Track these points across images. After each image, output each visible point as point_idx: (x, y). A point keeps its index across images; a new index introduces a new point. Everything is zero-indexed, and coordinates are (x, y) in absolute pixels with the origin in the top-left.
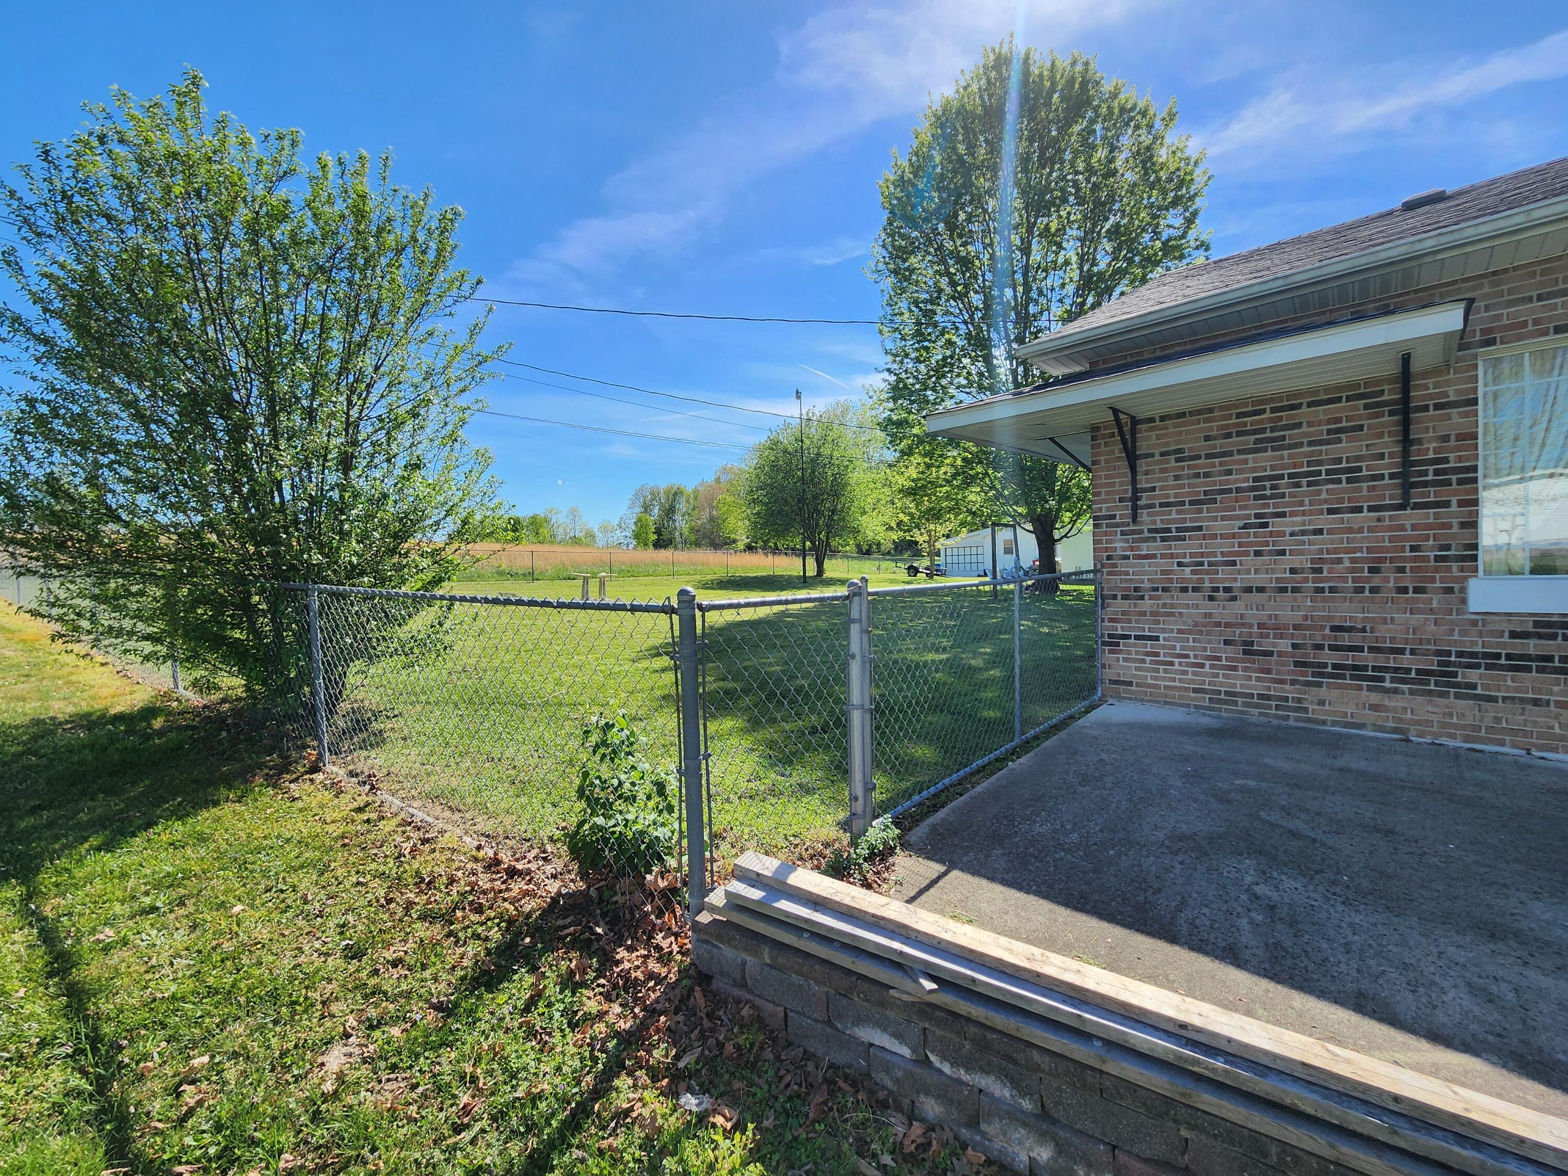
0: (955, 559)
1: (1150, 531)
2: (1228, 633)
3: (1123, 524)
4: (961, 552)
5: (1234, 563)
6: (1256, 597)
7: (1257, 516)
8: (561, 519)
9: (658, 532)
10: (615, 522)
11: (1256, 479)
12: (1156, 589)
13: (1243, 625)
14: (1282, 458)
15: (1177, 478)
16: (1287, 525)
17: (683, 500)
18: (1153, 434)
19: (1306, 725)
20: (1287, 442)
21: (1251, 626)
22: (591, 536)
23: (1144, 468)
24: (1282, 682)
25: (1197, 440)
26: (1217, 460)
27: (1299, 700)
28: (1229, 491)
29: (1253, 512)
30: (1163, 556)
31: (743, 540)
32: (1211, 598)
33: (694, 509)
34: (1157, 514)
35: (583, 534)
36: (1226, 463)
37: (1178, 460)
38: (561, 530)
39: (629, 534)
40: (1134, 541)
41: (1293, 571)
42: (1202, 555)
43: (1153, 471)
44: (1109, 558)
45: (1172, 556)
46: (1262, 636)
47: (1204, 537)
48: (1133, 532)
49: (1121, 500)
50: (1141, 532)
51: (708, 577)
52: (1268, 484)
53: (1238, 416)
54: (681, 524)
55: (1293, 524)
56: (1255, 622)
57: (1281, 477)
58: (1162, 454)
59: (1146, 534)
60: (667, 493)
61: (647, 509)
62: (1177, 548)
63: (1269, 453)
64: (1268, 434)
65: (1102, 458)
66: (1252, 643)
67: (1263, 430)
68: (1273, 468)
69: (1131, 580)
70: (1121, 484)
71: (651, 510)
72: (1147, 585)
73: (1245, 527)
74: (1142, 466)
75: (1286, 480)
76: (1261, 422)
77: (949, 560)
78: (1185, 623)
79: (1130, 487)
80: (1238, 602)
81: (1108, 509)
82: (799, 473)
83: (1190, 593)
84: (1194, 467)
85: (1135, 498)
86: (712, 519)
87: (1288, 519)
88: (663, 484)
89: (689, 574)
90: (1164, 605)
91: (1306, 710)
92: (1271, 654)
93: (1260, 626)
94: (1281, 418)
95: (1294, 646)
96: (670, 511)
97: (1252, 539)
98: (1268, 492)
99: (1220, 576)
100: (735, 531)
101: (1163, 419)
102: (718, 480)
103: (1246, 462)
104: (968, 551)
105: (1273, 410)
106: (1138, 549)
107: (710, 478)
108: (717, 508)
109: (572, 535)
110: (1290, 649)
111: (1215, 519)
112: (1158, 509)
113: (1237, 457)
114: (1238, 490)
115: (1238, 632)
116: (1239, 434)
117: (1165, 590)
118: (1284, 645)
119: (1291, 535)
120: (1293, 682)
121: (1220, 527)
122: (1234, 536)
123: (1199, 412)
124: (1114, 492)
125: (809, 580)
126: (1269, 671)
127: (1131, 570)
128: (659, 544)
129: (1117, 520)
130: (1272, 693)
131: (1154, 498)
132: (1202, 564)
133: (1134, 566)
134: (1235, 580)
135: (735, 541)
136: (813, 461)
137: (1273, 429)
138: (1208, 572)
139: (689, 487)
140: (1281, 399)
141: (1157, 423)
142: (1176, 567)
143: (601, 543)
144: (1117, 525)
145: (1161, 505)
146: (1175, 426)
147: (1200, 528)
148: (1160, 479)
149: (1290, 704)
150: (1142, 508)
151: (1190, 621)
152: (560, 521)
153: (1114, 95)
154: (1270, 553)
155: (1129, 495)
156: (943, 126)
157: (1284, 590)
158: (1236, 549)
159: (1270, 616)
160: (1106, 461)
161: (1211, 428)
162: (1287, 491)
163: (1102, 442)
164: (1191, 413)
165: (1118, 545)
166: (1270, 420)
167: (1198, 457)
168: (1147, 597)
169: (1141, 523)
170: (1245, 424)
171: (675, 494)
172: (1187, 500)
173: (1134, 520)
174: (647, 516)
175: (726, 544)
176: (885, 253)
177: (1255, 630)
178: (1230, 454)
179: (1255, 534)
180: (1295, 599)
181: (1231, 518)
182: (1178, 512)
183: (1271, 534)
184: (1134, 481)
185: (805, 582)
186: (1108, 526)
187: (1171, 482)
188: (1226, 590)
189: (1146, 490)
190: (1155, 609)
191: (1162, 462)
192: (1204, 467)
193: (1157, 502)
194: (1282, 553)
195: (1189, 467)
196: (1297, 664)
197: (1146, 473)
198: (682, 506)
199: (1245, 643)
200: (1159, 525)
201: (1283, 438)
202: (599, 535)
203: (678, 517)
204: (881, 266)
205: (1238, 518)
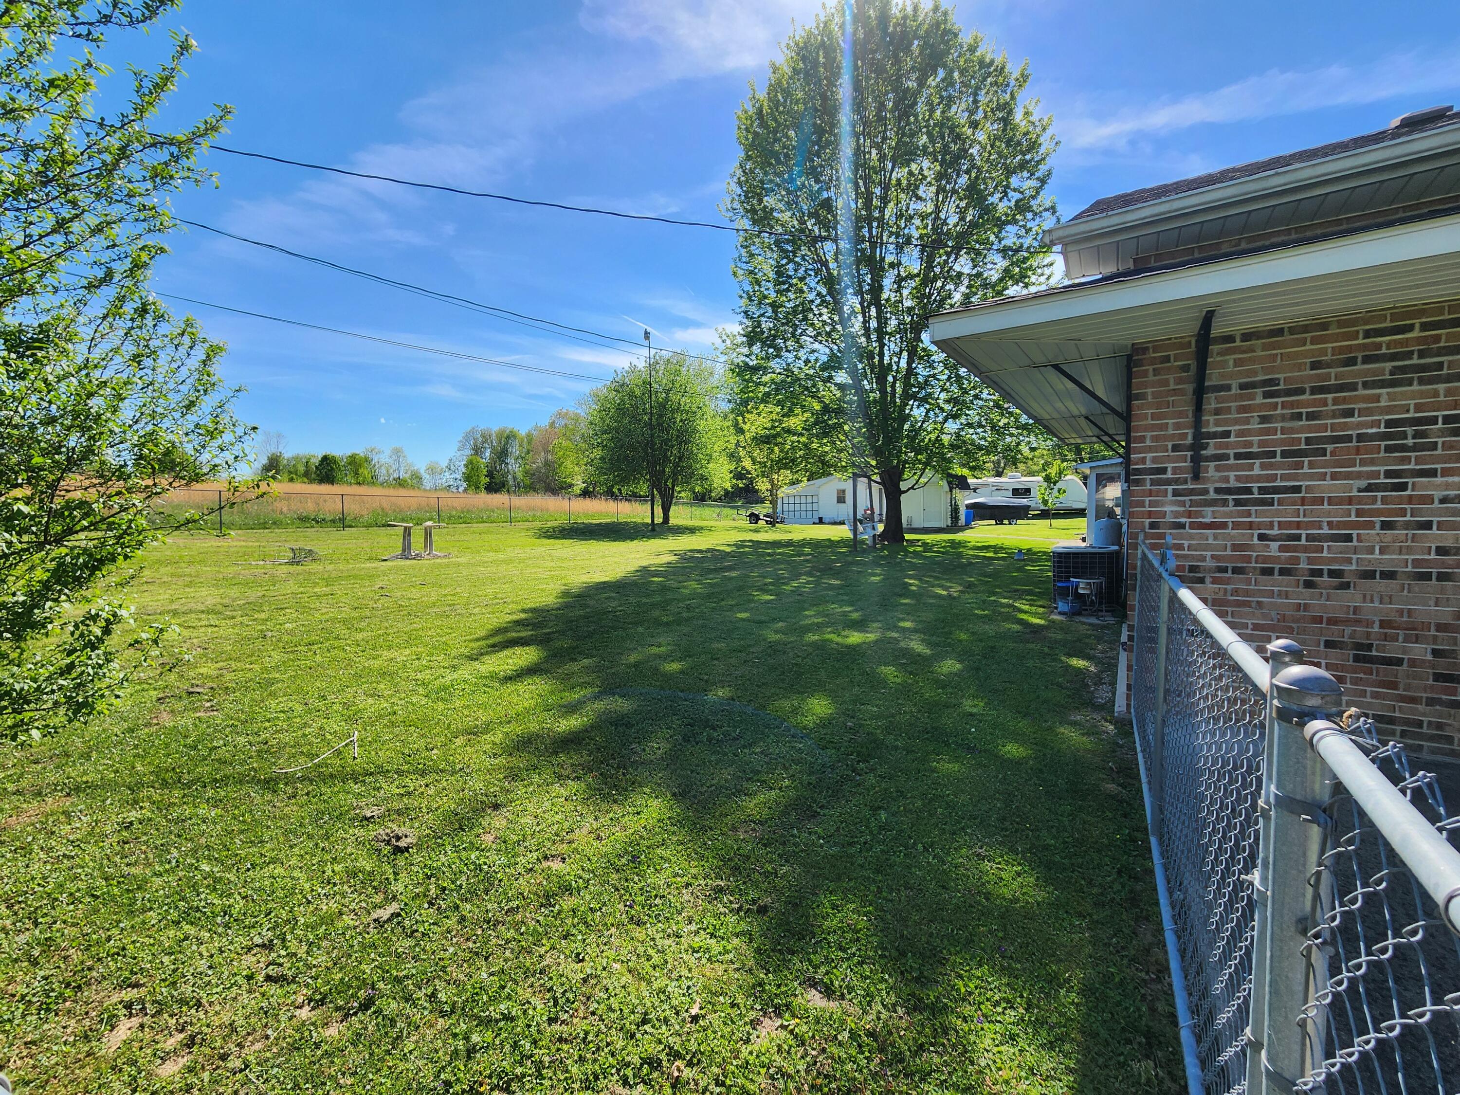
0: (792, 507)
1: (1218, 491)
2: (1333, 633)
3: (1176, 481)
4: (797, 500)
5: (1348, 538)
6: (1380, 585)
7: (1389, 474)
8: (383, 460)
9: (490, 475)
10: (444, 464)
11: (1389, 424)
12: (1224, 570)
13: (1358, 622)
14: (1436, 394)
15: (1264, 419)
16: (1437, 487)
17: (516, 444)
18: (1231, 359)
19: (1447, 759)
20: (1445, 371)
21: (1369, 624)
22: (417, 477)
23: (1213, 406)
24: (1413, 700)
25: (1300, 367)
26: (1330, 396)
27: (1440, 726)
28: (1349, 438)
29: (1382, 469)
30: (1236, 526)
31: (579, 485)
32: (1309, 585)
33: (528, 453)
34: (1230, 468)
35: (407, 476)
36: (1344, 400)
37: (1267, 395)
38: (383, 471)
39: (459, 477)
40: (1193, 503)
41: (1440, 551)
42: (1298, 525)
43: (1228, 410)
44: (1153, 526)
45: (1251, 526)
46: (1386, 637)
47: (1303, 501)
48: (1192, 492)
49: (1175, 448)
50: (1206, 492)
51: (549, 524)
52: (1409, 430)
53: (1368, 334)
54: (514, 467)
55: (1448, 486)
56: (1376, 619)
57: (1434, 420)
58: (1242, 387)
59: (1212, 495)
60: (500, 435)
61: (477, 451)
62: (1257, 515)
63: (1415, 387)
64: (1415, 361)
65: (1149, 390)
66: (1369, 647)
67: (1409, 355)
68: (1419, 408)
69: (1185, 557)
70: (1177, 426)
71: (482, 453)
72: (1210, 563)
73: (1369, 488)
74: (1211, 402)
75: (1440, 425)
76: (1407, 342)
77: (786, 507)
78: (1264, 616)
79: (1190, 432)
80: (1352, 591)
81: (1154, 460)
82: (646, 418)
83: (1276, 576)
84: (1292, 405)
85: (1197, 446)
86: (547, 464)
87: (1439, 480)
88: (495, 427)
89: (527, 521)
90: (1236, 592)
91: (1449, 739)
92: (1399, 662)
93: (1383, 624)
94: (1437, 339)
95: (1436, 653)
96: (502, 454)
97: (1379, 505)
98: (1410, 442)
99: (1325, 554)
100: (571, 475)
101: (1246, 337)
102: (552, 424)
103: (1377, 398)
104: (803, 500)
105: (1425, 327)
106: (1199, 514)
107: (545, 423)
108: (553, 453)
109: (396, 476)
110: (1429, 657)
111: (1323, 476)
112: (1232, 461)
113: (1361, 392)
114: (1360, 437)
115: (1348, 630)
116: (1367, 360)
117: (1236, 571)
118: (1421, 651)
119: (1443, 501)
120: (1431, 702)
121: (1329, 487)
122: (1350, 501)
123: (1306, 329)
124: (1166, 438)
125: (657, 528)
126: (1394, 685)
127: (1186, 543)
128: (492, 488)
129: (1169, 475)
130: (1397, 714)
131: (1227, 446)
132: (1298, 538)
133: (1191, 537)
134: (1349, 561)
135: (571, 486)
136: (663, 406)
137: (1422, 354)
138: (1305, 549)
139: (523, 431)
140: (1440, 310)
141: (1238, 343)
142: (1256, 541)
143: (428, 483)
144: (1168, 482)
145: (1238, 456)
146: (1265, 348)
147: (1297, 489)
148: (1236, 422)
149: (1425, 730)
150: (1208, 459)
151: (1273, 613)
152: (382, 461)
153: (972, 49)
154: (1407, 526)
155: (1189, 440)
156: (804, 59)
157: (1427, 577)
158: (1353, 518)
159: (1401, 612)
160: (1155, 395)
161: (1324, 352)
162: (1440, 440)
163: (1151, 368)
164: (1292, 330)
165: (1168, 509)
166: (1419, 340)
167: (1301, 391)
168: (1208, 580)
169: (1206, 480)
170: (1379, 346)
171: (508, 437)
172: (1279, 450)
173: (1196, 477)
174: (479, 459)
175: (562, 488)
176: (739, 191)
177: (1376, 629)
178: (1353, 387)
179: (1384, 500)
180: (1442, 591)
181: (1348, 476)
182: (1263, 467)
183: (1410, 499)
184: (1198, 423)
185: (653, 530)
186: (1153, 482)
187: (1255, 426)
188: (1332, 573)
189: (1215, 435)
190: (1220, 595)
191: (1241, 397)
192: (1308, 404)
193: (1231, 452)
194: (1428, 525)
195: (1284, 405)
196: (1437, 677)
197: (1217, 412)
198: (515, 450)
199: (1358, 646)
200: (1233, 484)
201: (1440, 366)
202: (426, 477)
203: (511, 461)
204: (736, 205)
205: (1359, 476)
